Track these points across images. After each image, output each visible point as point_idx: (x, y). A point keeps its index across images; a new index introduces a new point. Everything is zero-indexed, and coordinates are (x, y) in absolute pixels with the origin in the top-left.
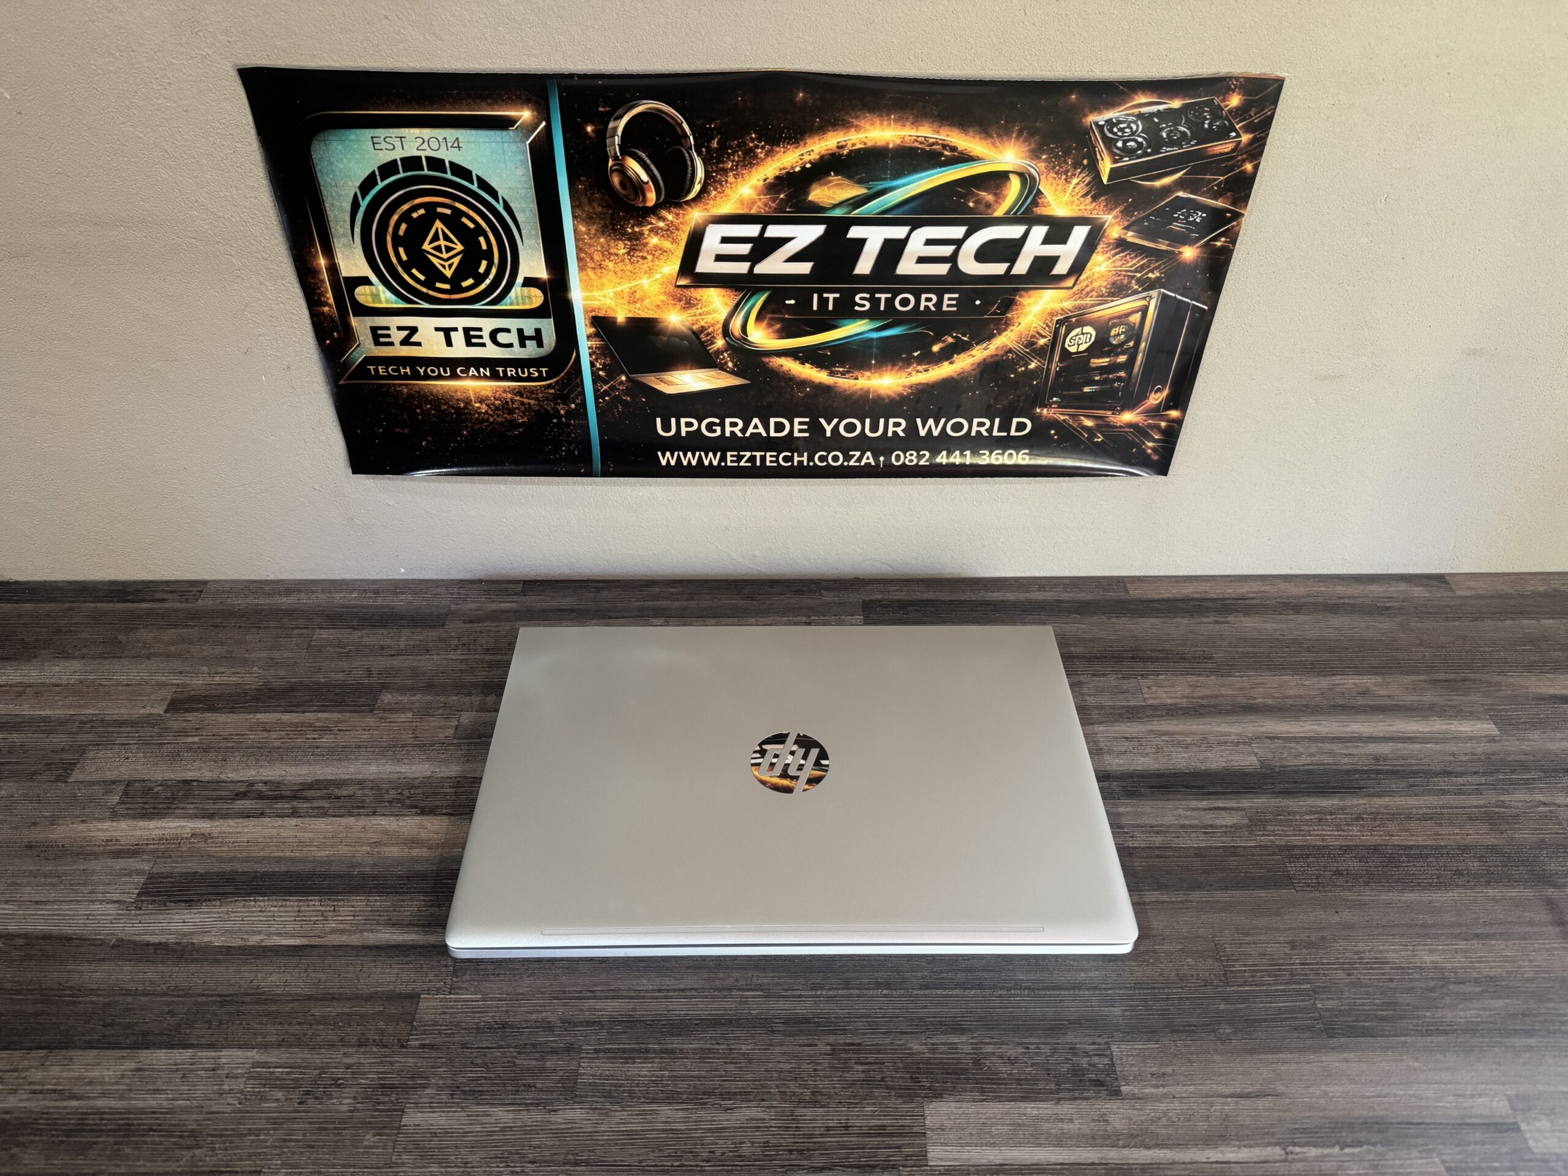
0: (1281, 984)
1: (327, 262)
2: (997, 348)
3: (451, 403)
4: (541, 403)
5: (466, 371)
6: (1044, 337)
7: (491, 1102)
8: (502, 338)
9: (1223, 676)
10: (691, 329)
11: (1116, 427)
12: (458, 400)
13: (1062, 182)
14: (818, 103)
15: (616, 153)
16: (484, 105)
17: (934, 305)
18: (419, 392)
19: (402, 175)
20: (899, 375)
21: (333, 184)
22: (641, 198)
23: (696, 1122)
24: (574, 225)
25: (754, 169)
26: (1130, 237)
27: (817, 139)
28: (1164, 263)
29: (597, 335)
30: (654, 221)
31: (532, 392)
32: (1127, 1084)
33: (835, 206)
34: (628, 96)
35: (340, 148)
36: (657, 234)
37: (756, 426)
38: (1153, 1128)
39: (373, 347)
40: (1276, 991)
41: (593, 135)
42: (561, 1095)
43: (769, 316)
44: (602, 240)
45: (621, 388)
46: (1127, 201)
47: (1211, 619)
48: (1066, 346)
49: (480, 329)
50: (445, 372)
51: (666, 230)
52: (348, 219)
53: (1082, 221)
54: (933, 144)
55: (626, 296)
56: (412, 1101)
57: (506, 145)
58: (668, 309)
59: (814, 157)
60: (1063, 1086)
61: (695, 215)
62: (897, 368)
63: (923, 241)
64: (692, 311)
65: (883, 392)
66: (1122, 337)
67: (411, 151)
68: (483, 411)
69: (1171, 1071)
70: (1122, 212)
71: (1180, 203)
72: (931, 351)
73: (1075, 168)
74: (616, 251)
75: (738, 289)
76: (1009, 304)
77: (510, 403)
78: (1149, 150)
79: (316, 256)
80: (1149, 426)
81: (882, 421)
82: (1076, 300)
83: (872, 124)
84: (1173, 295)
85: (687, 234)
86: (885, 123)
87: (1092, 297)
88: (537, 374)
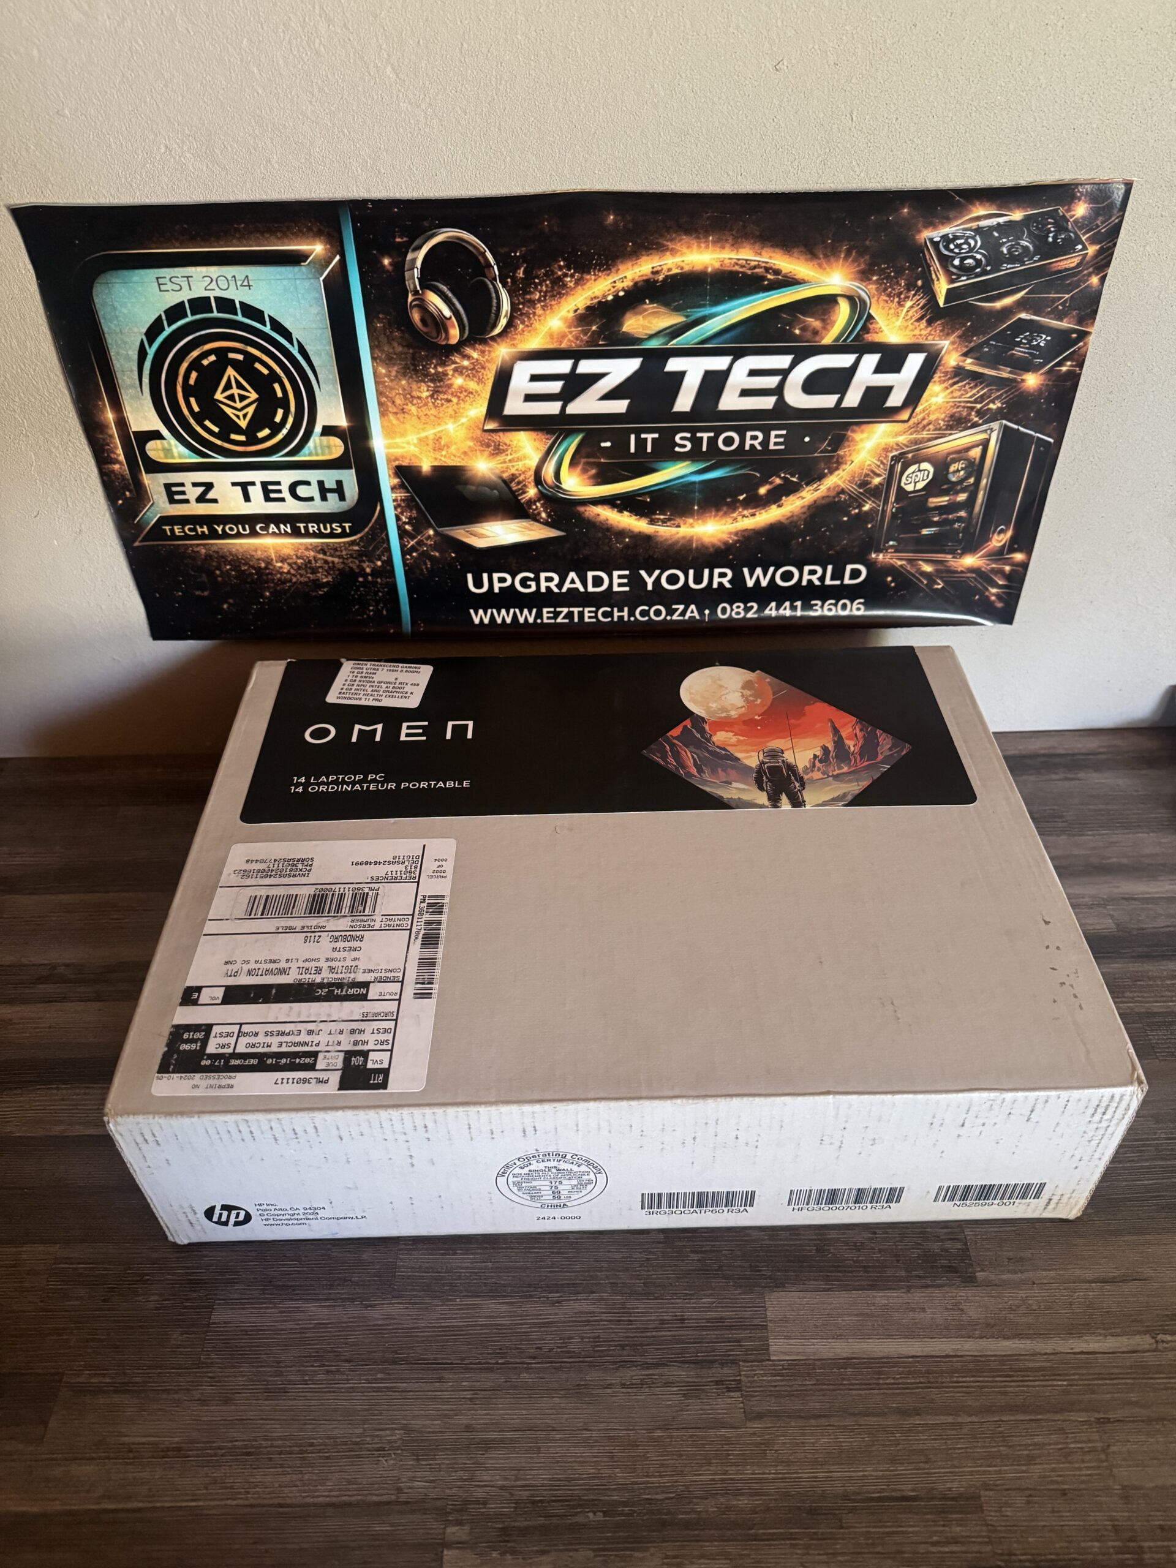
0: (1146, 1160)
1: (115, 415)
2: (829, 489)
3: (251, 563)
4: (346, 561)
5: (266, 528)
6: (879, 475)
7: (305, 1297)
8: (302, 491)
9: (1074, 835)
10: (501, 478)
11: (957, 572)
12: (259, 559)
13: (894, 305)
14: (631, 226)
15: (416, 287)
16: (275, 241)
17: (760, 444)
18: (217, 552)
19: (190, 318)
20: (724, 521)
21: (118, 331)
22: (444, 335)
23: (521, 1316)
24: (373, 366)
25: (563, 300)
26: (969, 364)
27: (629, 264)
28: (1006, 392)
29: (402, 486)
30: (458, 360)
31: (336, 550)
32: (983, 1270)
33: (651, 337)
34: (426, 224)
35: (123, 291)
36: (461, 373)
37: (572, 580)
38: (1011, 1316)
39: (167, 506)
40: (1142, 1167)
41: (390, 268)
42: (378, 1289)
43: (583, 461)
44: (404, 382)
45: (429, 542)
46: (965, 325)
47: (1061, 776)
48: (902, 485)
49: (278, 483)
50: (244, 529)
51: (471, 370)
52: (135, 368)
53: (916, 348)
54: (755, 267)
55: (431, 442)
56: (221, 1297)
57: (298, 282)
58: (476, 457)
59: (628, 284)
60: (914, 1273)
61: (502, 352)
62: (721, 513)
63: (747, 372)
64: (501, 458)
65: (707, 540)
66: (962, 473)
67: (199, 292)
68: (286, 571)
69: (1030, 1255)
70: (960, 337)
71: (1022, 326)
72: (757, 494)
73: (909, 290)
74: (419, 394)
75: (550, 432)
76: (839, 441)
77: (313, 562)
78: (989, 268)
79: (102, 410)
80: (993, 570)
81: (706, 572)
82: (911, 434)
83: (689, 247)
84: (1016, 427)
85: (493, 372)
86: (703, 245)
87: (929, 430)
88: (340, 530)
